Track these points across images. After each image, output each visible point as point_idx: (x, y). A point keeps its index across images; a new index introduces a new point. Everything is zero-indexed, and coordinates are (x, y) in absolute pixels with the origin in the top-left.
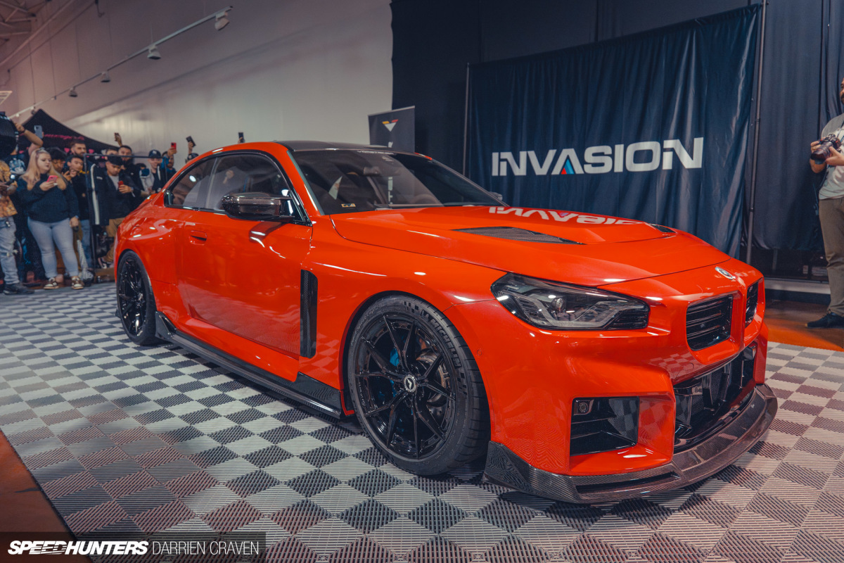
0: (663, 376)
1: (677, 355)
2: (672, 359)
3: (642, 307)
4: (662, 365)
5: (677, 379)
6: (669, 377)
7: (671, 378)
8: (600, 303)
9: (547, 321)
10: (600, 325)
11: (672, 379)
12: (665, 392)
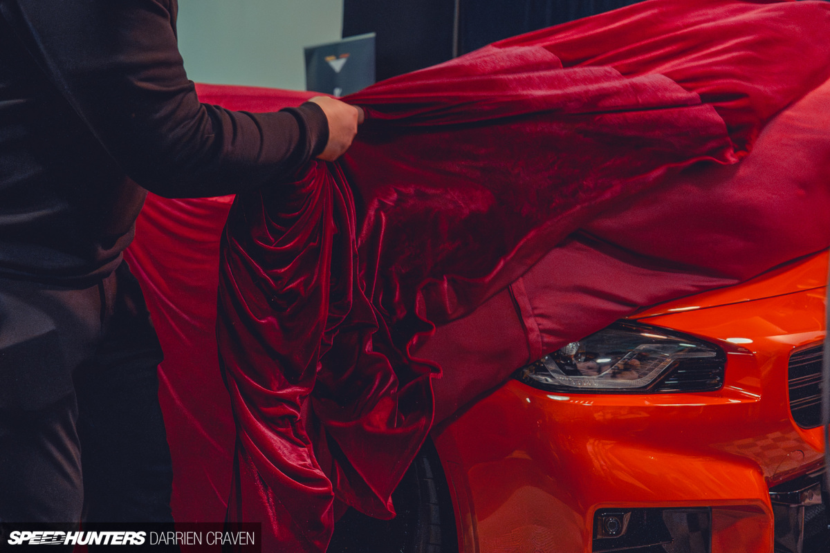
0: (750, 474)
1: (777, 434)
2: (769, 441)
3: (714, 354)
4: (749, 453)
5: (777, 476)
6: (761, 473)
7: (765, 475)
8: (642, 347)
9: (552, 377)
10: (643, 385)
11: (767, 478)
12: (757, 500)
